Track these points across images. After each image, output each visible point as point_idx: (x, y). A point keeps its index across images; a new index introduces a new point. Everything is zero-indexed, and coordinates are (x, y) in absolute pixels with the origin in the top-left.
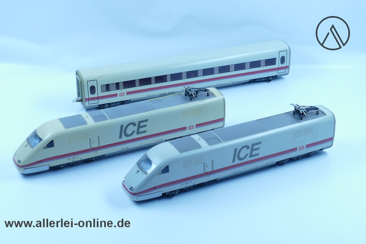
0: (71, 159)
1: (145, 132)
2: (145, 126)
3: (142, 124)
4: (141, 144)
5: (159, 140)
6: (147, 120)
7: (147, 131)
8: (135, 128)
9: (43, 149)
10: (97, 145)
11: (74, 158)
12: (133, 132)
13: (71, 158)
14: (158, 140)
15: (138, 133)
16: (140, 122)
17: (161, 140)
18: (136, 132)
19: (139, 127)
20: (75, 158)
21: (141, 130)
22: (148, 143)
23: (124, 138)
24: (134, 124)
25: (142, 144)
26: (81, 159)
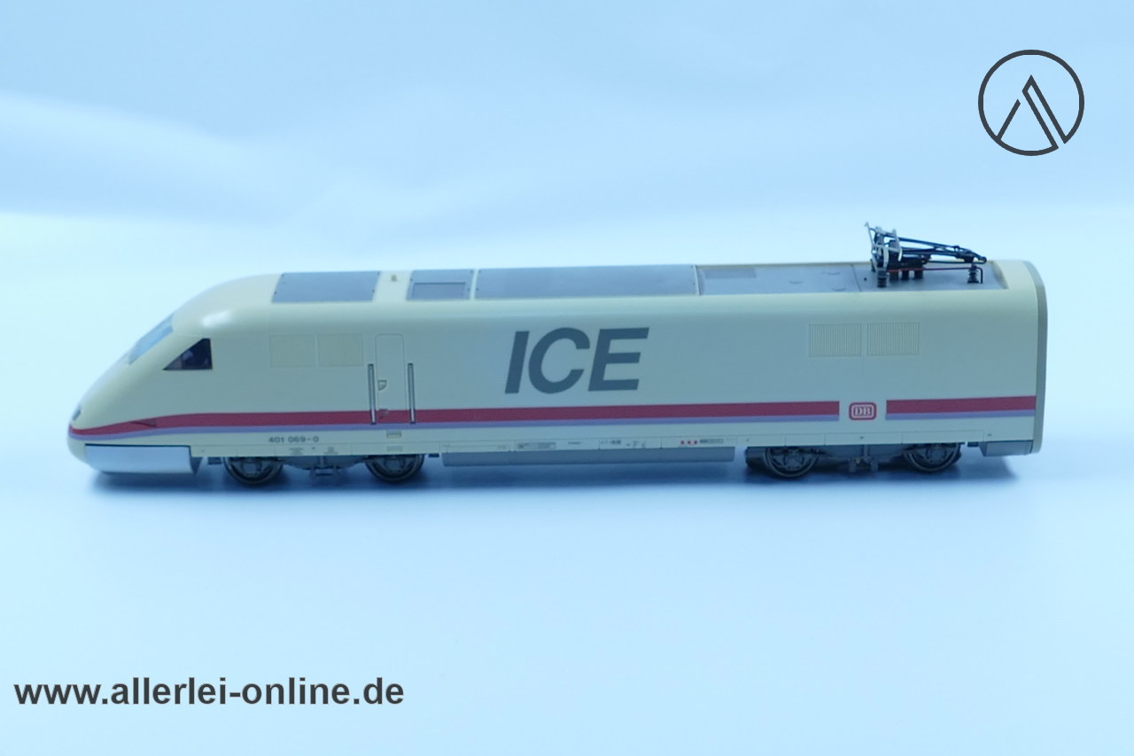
0: (286, 441)
1: (631, 385)
2: (633, 358)
3: (617, 346)
4: (613, 442)
5: (702, 441)
6: (641, 333)
7: (640, 385)
8: (585, 360)
9: (166, 369)
10: (401, 404)
11: (295, 439)
12: (575, 375)
13: (286, 435)
14: (698, 440)
15: (598, 383)
16: (607, 335)
17: (712, 441)
18: (585, 380)
19: (603, 358)
20: (303, 439)
21: (613, 372)
22: (647, 447)
23: (529, 397)
24: (580, 339)
25: (619, 442)
26: (331, 449)
